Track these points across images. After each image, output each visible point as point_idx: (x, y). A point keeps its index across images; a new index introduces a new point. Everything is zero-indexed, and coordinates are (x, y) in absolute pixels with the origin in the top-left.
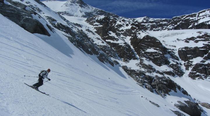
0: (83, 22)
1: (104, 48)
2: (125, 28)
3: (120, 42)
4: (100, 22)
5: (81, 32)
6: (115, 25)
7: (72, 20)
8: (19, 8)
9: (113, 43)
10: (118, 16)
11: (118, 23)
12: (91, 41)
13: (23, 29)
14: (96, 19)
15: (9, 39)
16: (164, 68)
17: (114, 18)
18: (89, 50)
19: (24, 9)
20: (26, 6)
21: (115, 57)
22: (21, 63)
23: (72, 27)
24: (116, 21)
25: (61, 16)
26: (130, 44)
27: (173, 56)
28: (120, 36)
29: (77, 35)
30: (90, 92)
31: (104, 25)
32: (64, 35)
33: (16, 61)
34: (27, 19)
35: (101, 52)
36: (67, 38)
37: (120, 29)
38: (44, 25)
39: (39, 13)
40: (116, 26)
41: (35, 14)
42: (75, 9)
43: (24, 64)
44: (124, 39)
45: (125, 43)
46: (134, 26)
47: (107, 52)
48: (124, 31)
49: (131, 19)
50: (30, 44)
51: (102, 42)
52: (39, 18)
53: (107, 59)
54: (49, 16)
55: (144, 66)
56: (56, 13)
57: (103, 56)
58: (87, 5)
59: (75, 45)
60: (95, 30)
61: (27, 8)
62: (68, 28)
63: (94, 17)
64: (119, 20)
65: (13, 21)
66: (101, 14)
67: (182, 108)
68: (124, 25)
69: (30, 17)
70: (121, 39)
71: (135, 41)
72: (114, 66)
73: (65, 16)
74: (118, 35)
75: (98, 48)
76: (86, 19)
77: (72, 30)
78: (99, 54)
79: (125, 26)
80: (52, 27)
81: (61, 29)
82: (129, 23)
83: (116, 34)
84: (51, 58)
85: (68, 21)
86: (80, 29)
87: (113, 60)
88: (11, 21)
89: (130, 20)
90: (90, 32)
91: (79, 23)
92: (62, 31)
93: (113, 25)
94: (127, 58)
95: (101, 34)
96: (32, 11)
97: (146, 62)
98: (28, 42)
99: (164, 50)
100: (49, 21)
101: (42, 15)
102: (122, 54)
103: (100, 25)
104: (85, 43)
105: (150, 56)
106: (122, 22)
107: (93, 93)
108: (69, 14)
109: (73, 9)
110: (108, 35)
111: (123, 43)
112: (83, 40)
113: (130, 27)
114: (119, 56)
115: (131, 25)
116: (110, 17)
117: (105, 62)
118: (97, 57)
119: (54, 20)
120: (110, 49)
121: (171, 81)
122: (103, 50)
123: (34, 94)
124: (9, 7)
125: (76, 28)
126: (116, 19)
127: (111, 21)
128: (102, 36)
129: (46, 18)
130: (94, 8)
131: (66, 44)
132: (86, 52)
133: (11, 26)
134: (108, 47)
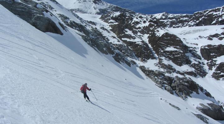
0: (98, 19)
1: (120, 47)
2: (142, 25)
3: (138, 41)
4: (116, 19)
5: (96, 31)
6: (132, 23)
7: (86, 17)
8: (30, 6)
9: (129, 42)
10: (135, 13)
11: (135, 20)
12: (106, 40)
13: (34, 28)
14: (111, 16)
15: (20, 38)
16: (185, 68)
17: (130, 15)
18: (104, 49)
19: (35, 6)
20: (37, 4)
21: (131, 56)
22: (33, 63)
23: (86, 26)
24: (133, 17)
25: (74, 13)
26: (147, 42)
27: (195, 56)
28: (137, 34)
29: (91, 33)
30: (106, 93)
31: (119, 22)
32: (77, 33)
33: (28, 61)
34: (38, 17)
35: (117, 51)
36: (81, 37)
37: (137, 26)
38: (57, 23)
39: (51, 11)
40: (133, 23)
41: (47, 11)
42: (89, 6)
43: (36, 64)
44: (141, 37)
45: (143, 42)
46: (152, 23)
47: (123, 51)
48: (141, 28)
49: (149, 16)
50: (42, 44)
51: (118, 40)
52: (51, 16)
53: (124, 59)
54: (62, 13)
55: (164, 66)
56: (69, 10)
57: (119, 56)
58: (101, 1)
59: (89, 44)
60: (110, 28)
61: (38, 6)
62: (81, 26)
63: (109, 14)
64: (136, 17)
65: (23, 19)
66: (116, 11)
67: (205, 111)
68: (141, 22)
69: (41, 15)
70: (138, 37)
71: (153, 39)
72: (130, 66)
73: (79, 14)
74: (135, 33)
75: (113, 47)
76: (100, 16)
77: (85, 28)
78: (114, 54)
79: (142, 23)
80: (65, 25)
81: (74, 28)
82: (147, 20)
83: (133, 32)
84: (64, 58)
85: (81, 19)
86: (94, 27)
87: (130, 60)
88: (22, 20)
89: (147, 16)
90: (104, 30)
91: (93, 21)
92: (75, 29)
93: (129, 23)
94: (145, 58)
95: (116, 32)
96: (44, 8)
97: (166, 62)
98: (39, 42)
99: (185, 48)
100: (61, 19)
101: (54, 13)
102: (139, 54)
103: (115, 22)
104: (100, 42)
105: (170, 56)
106: (139, 19)
107: (109, 95)
108: (82, 11)
109: (87, 6)
110: (124, 33)
111: (141, 42)
112: (98, 38)
113: (147, 24)
114: (136, 55)
115: (149, 22)
116: (125, 13)
117: (121, 62)
118: (113, 57)
119: (66, 18)
120: (126, 48)
121: (192, 82)
122: (119, 49)
123: (47, 96)
124: (20, 4)
125: (90, 26)
126: (132, 16)
127: (127, 17)
128: (118, 35)
129: (58, 16)
130: (109, 4)
131: (79, 43)
132: (101, 52)
133: (22, 25)
134: (124, 46)
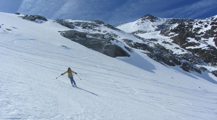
0: (158, 35)
1: (185, 57)
2: (204, 30)
3: (203, 46)
4: (175, 31)
5: (158, 46)
6: (192, 30)
7: (147, 36)
8: (99, 38)
9: (194, 49)
10: (193, 20)
11: (195, 26)
12: (170, 52)
13: (106, 56)
14: (170, 29)
15: (97, 67)
17: (189, 23)
18: (171, 61)
19: (103, 38)
20: (104, 35)
21: (200, 63)
22: (110, 86)
23: (148, 44)
24: (192, 25)
25: (135, 35)
26: (214, 45)
28: (200, 40)
29: (154, 49)
30: (182, 104)
31: (179, 32)
32: (142, 52)
33: (106, 85)
34: (107, 46)
35: (183, 61)
36: (146, 55)
37: (199, 32)
38: (123, 47)
39: (116, 38)
40: (194, 30)
41: (113, 39)
42: (147, 25)
43: (113, 86)
44: (206, 41)
45: (209, 46)
46: (215, 25)
47: (189, 60)
48: (204, 33)
49: (209, 19)
50: (114, 68)
51: (182, 50)
52: (116, 42)
53: (192, 68)
54: (125, 38)
56: (130, 34)
57: (186, 65)
58: (157, 18)
59: (155, 60)
60: (172, 40)
61: (105, 37)
62: (144, 45)
63: (168, 28)
64: (195, 24)
65: (96, 50)
66: (174, 23)
68: (202, 27)
69: (109, 44)
70: (203, 43)
72: (201, 74)
73: (140, 35)
74: (198, 39)
75: (179, 57)
76: (159, 32)
77: (148, 46)
78: (181, 64)
79: (204, 27)
80: (130, 48)
81: (138, 48)
82: (208, 23)
83: (196, 39)
84: (135, 76)
85: (143, 39)
86: (156, 43)
87: (199, 67)
88: (95, 51)
89: (207, 20)
90: (166, 44)
91: (153, 38)
92: (139, 49)
93: (190, 31)
94: (215, 62)
95: (179, 43)
96: (110, 38)
98: (112, 66)
100: (126, 43)
101: (119, 39)
102: (208, 59)
103: (175, 34)
104: (165, 56)
106: (199, 24)
107: (185, 105)
108: (142, 32)
109: (145, 26)
110: (187, 42)
111: (206, 46)
112: (162, 53)
113: (209, 27)
114: (204, 61)
115: (211, 25)
116: (184, 23)
117: (190, 71)
118: (180, 67)
119: (130, 41)
120: (192, 56)
122: (185, 59)
123: (130, 114)
124: (91, 39)
125: (152, 43)
126: (191, 23)
127: (186, 26)
128: (180, 45)
129: (122, 41)
130: (165, 19)
131: (146, 61)
132: (168, 64)
133: (96, 55)
134: (190, 54)
